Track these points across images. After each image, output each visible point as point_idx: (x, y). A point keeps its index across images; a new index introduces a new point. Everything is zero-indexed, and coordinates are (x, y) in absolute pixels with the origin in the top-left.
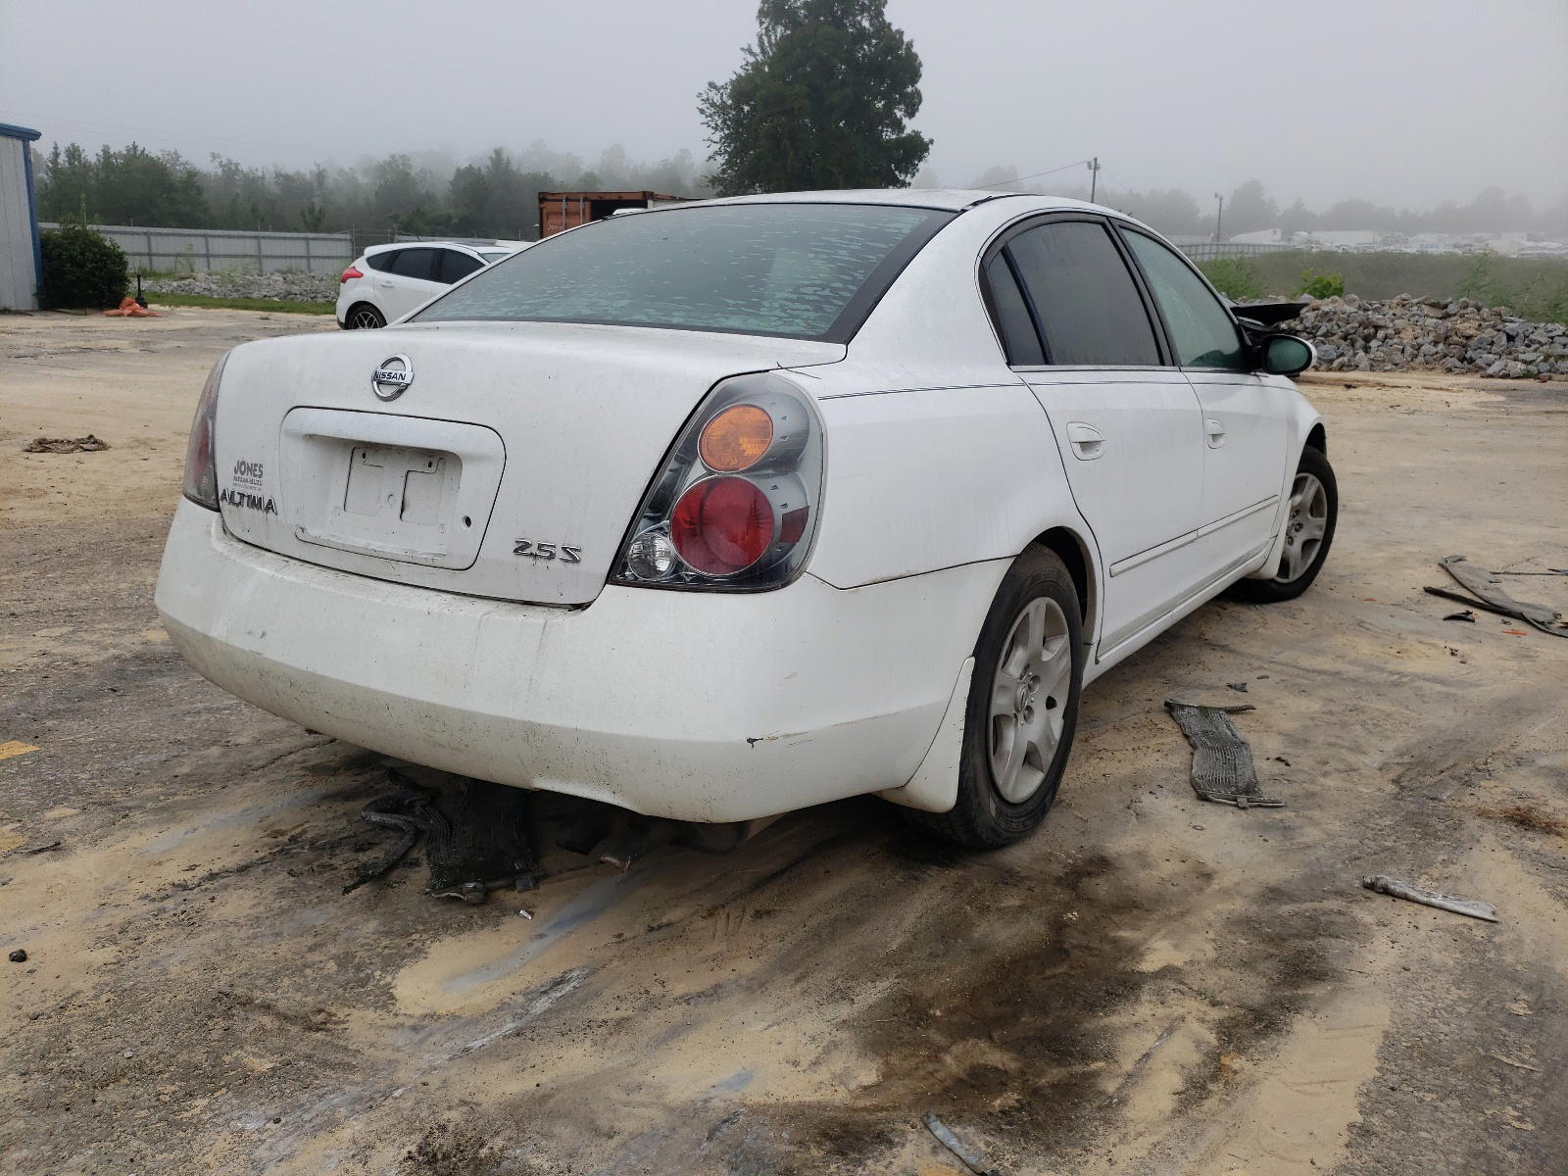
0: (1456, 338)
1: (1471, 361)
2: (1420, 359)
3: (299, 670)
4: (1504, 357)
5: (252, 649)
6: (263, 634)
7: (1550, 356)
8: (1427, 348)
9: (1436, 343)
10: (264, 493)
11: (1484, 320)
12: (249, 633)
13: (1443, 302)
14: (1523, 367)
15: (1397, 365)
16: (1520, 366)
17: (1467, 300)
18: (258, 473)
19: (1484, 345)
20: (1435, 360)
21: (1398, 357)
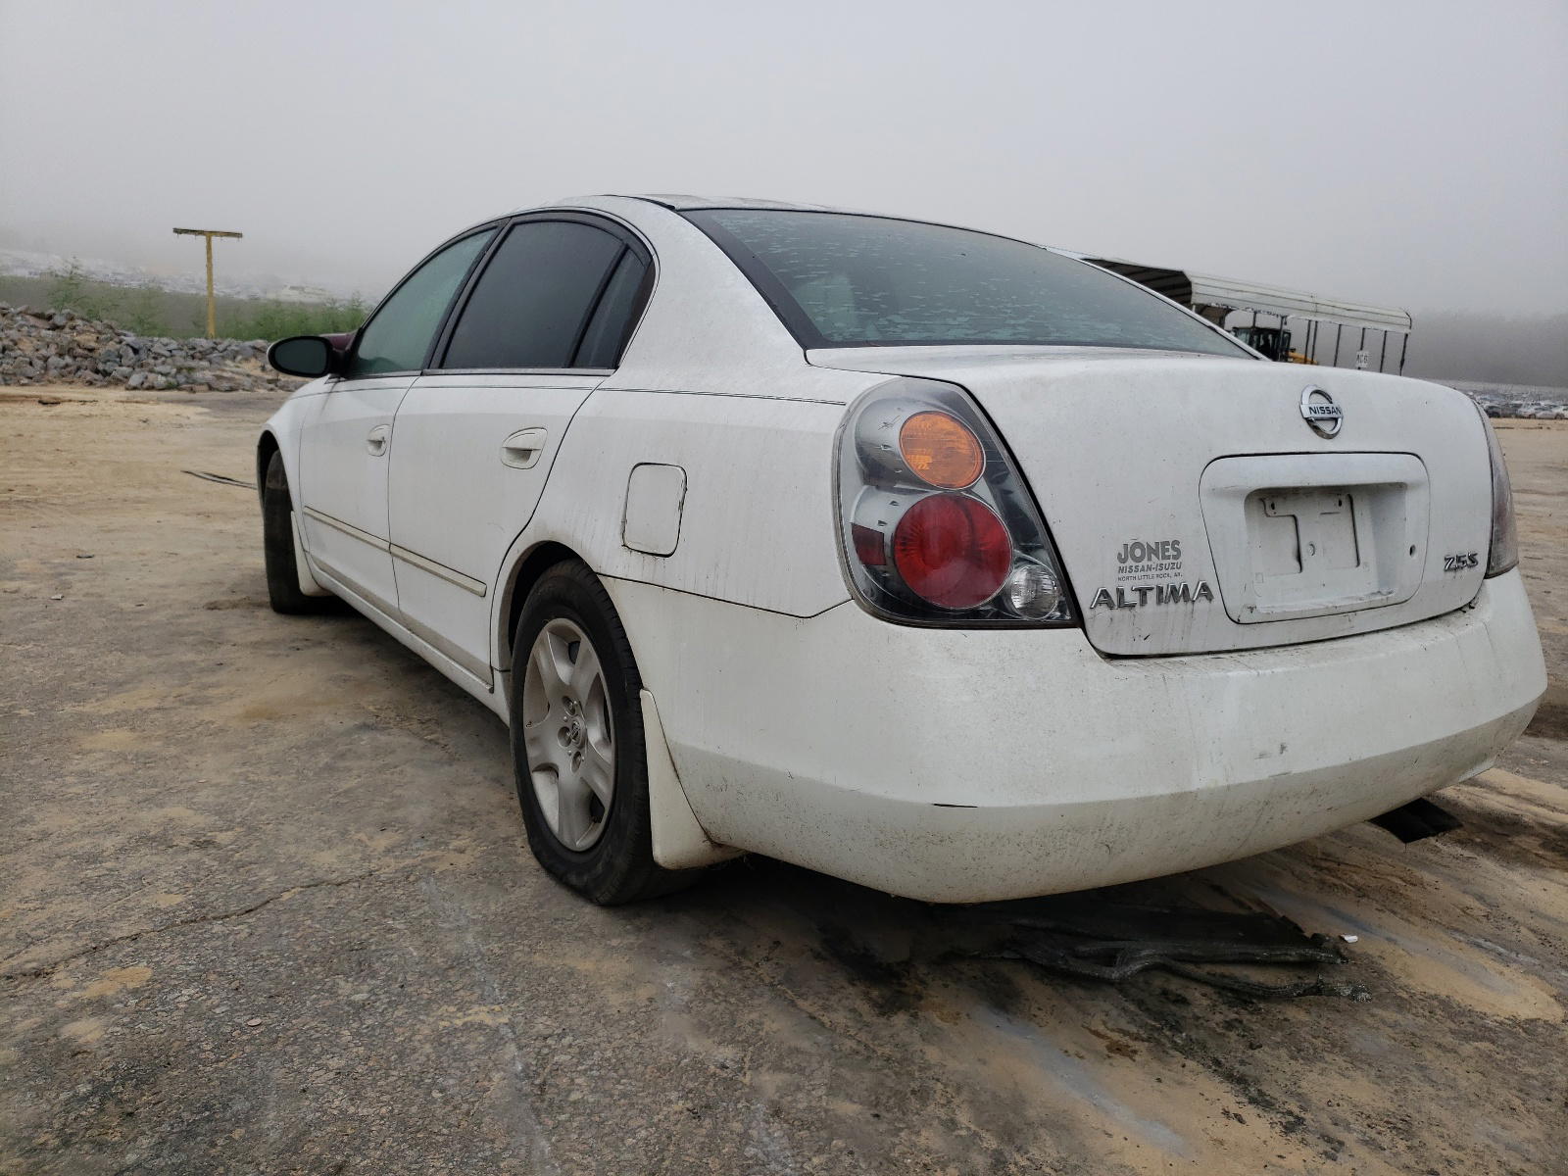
0: (80, 351)
1: (106, 374)
2: (53, 372)
3: (1346, 765)
4: (137, 370)
5: (1273, 773)
6: (1283, 748)
7: (181, 369)
8: (54, 360)
9: (61, 355)
10: (1189, 575)
11: (99, 332)
12: (1262, 756)
13: (48, 312)
14: (164, 379)
15: (31, 378)
16: (161, 380)
17: (71, 312)
18: (1171, 552)
19: (112, 358)
20: (70, 373)
21: (30, 371)
